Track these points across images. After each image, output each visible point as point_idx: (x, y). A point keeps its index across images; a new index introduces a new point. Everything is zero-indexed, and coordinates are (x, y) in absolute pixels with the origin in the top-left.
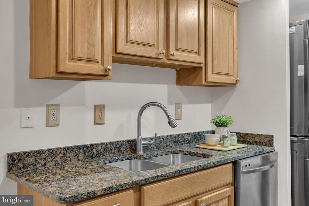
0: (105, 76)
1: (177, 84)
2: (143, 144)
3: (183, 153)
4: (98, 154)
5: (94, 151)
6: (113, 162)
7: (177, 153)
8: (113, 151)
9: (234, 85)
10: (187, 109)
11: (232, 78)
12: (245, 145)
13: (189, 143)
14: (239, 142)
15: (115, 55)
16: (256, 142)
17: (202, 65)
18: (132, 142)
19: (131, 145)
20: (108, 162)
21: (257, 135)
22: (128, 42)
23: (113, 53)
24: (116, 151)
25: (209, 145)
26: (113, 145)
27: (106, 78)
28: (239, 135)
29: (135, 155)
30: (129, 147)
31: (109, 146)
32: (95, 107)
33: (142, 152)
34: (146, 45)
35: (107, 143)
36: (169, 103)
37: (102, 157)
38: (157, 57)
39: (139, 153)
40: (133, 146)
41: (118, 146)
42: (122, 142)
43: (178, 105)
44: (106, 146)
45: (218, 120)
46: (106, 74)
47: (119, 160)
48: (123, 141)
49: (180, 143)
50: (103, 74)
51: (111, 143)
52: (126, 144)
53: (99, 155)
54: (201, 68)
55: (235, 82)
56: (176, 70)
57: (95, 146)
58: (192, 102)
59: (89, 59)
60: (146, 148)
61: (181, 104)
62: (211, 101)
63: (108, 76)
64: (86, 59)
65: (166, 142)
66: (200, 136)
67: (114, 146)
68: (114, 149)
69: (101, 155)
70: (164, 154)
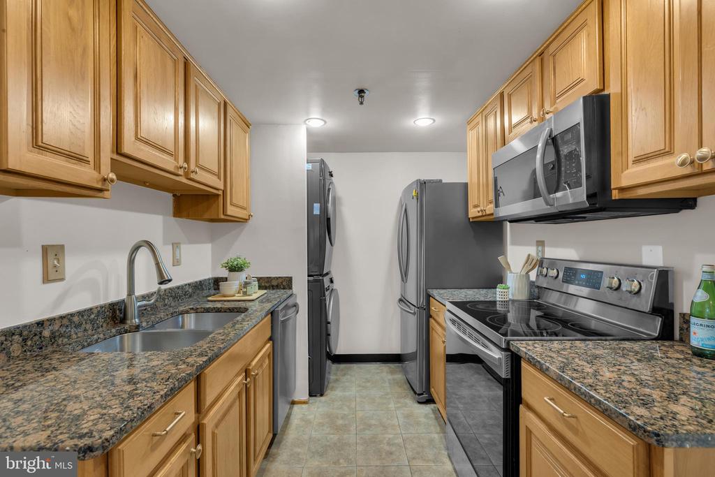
0: (100, 190)
1: (174, 216)
2: (140, 307)
3: (196, 311)
4: (53, 337)
5: (46, 333)
6: (89, 345)
7: (187, 312)
8: (83, 326)
9: (246, 220)
10: (187, 251)
11: (245, 212)
12: (265, 291)
13: (190, 296)
14: (260, 287)
15: (115, 157)
16: (273, 286)
17: (220, 193)
18: (115, 307)
19: (114, 311)
20: (80, 347)
21: (274, 278)
22: (137, 138)
23: (113, 152)
24: (89, 326)
25: (225, 297)
26: (82, 316)
27: (100, 194)
28: (259, 279)
29: (127, 327)
30: (111, 315)
31: (76, 319)
32: (45, 249)
33: (137, 320)
34: (162, 150)
35: (72, 315)
36: (165, 243)
37: (62, 341)
38: (176, 172)
39: (131, 322)
40: (118, 312)
41: (93, 316)
42: (99, 309)
43: (176, 246)
44: (70, 320)
45: (236, 263)
46: (103, 187)
47: (99, 340)
48: (102, 307)
49: (180, 298)
50: (99, 186)
51: (80, 313)
52: (106, 310)
53: (57, 338)
54: (218, 195)
55: (247, 218)
56: (174, 196)
57: (49, 323)
58: (191, 242)
59: (73, 155)
60: (143, 312)
61: (179, 243)
62: (212, 239)
63: (105, 192)
64: (67, 153)
65: (164, 299)
66: (201, 286)
67: (85, 317)
68: (86, 323)
69: (61, 339)
70: (169, 316)
